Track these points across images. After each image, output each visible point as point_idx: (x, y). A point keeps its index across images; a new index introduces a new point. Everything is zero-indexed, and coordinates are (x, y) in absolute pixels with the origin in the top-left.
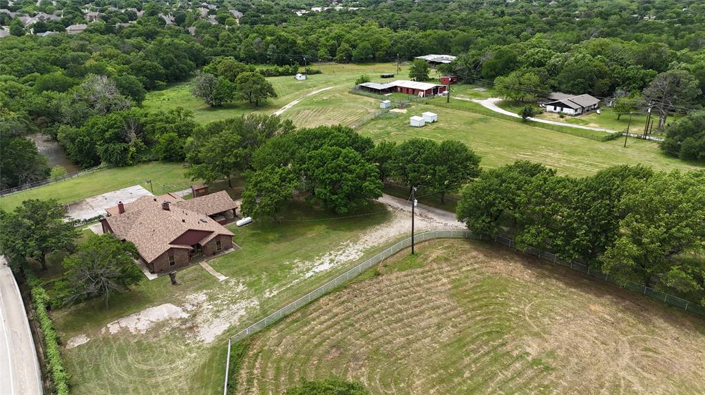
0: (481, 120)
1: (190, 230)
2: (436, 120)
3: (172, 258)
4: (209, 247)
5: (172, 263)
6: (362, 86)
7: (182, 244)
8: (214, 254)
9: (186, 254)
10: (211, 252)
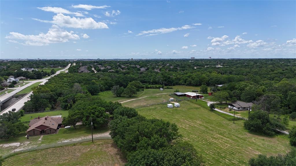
0: (197, 108)
1: (42, 125)
2: (179, 106)
3: (34, 132)
4: (46, 131)
5: (34, 134)
6: (175, 94)
7: (38, 129)
8: (48, 134)
9: (39, 132)
10: (47, 133)
